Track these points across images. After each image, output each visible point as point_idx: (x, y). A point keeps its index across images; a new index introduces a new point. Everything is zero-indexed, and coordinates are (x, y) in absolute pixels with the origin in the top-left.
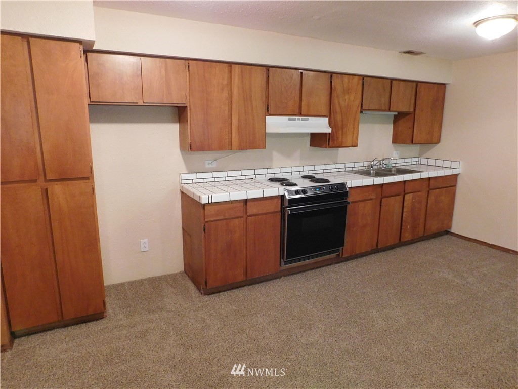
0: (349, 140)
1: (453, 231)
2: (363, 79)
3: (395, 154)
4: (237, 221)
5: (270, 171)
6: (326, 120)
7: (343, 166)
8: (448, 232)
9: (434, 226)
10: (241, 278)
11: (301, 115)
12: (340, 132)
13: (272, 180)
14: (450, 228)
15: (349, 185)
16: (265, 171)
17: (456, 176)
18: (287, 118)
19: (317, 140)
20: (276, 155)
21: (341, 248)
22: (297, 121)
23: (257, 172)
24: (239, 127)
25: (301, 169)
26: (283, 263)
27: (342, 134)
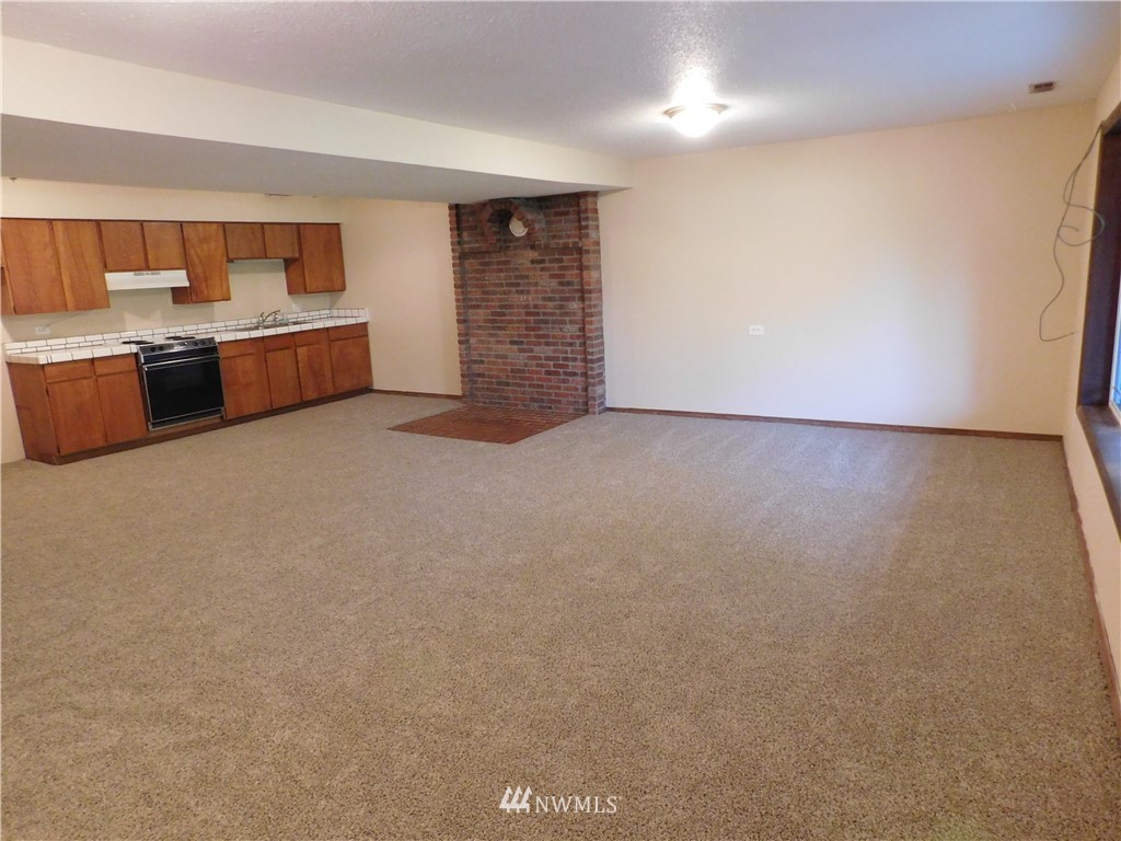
0: (217, 293)
1: (375, 387)
2: (224, 226)
3: (295, 307)
4: (85, 382)
5: (123, 334)
6: (183, 272)
7: (223, 324)
8: (372, 391)
9: (347, 384)
10: (101, 443)
11: (148, 269)
12: (204, 285)
13: (125, 343)
14: (372, 384)
15: (217, 339)
16: (117, 335)
17: (365, 325)
18: (132, 273)
19: (179, 295)
20: (128, 317)
21: (222, 409)
22: (146, 277)
23: (106, 336)
24: (72, 288)
25: (165, 330)
26: (150, 427)
27: (207, 287)
